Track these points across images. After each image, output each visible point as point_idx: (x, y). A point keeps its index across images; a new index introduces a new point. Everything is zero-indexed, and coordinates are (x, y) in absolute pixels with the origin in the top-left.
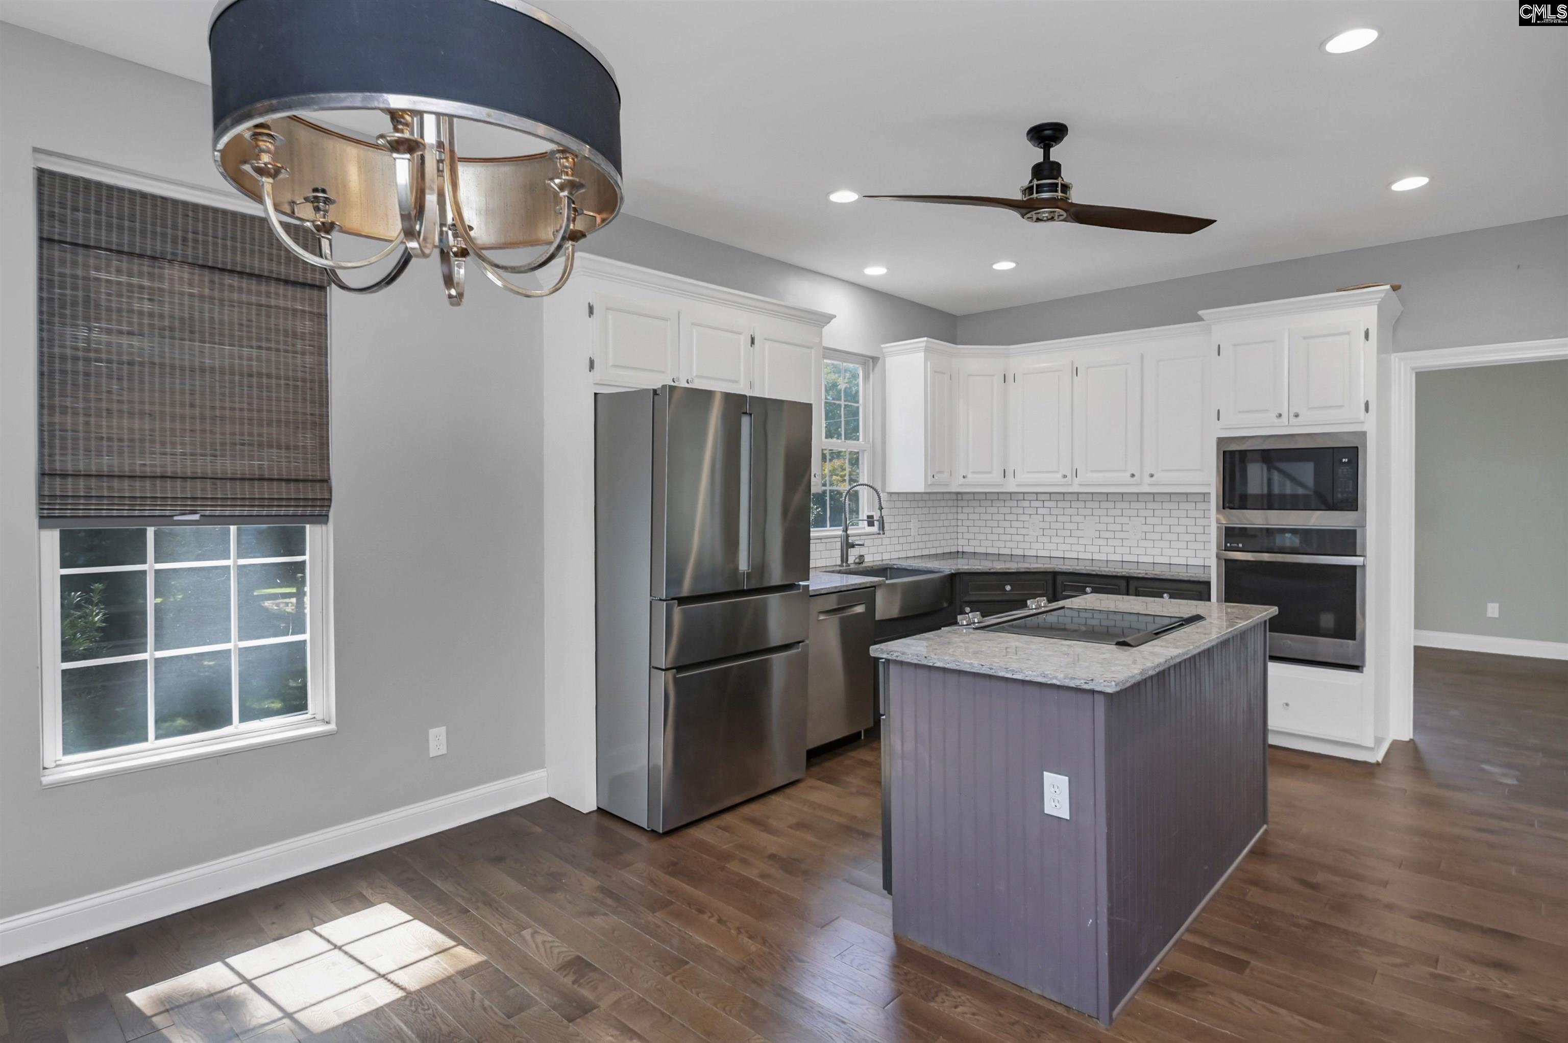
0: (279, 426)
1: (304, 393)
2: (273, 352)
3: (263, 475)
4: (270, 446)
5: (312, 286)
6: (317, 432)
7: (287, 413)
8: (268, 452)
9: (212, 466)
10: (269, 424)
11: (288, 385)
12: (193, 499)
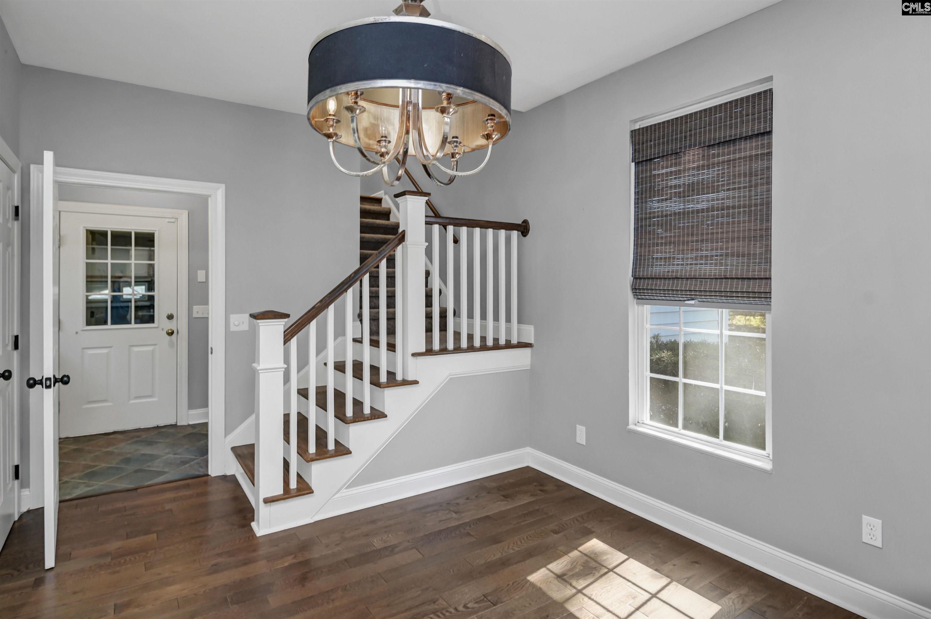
0: (739, 241)
1: (756, 215)
2: (737, 191)
3: (726, 276)
4: (733, 255)
5: (763, 134)
6: (764, 242)
7: (744, 231)
8: (731, 260)
9: (699, 271)
10: (733, 241)
11: (745, 211)
12: (691, 291)
